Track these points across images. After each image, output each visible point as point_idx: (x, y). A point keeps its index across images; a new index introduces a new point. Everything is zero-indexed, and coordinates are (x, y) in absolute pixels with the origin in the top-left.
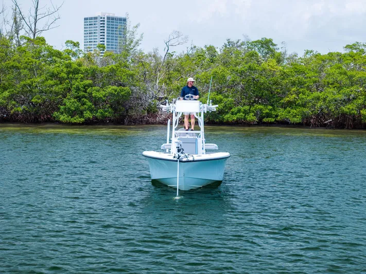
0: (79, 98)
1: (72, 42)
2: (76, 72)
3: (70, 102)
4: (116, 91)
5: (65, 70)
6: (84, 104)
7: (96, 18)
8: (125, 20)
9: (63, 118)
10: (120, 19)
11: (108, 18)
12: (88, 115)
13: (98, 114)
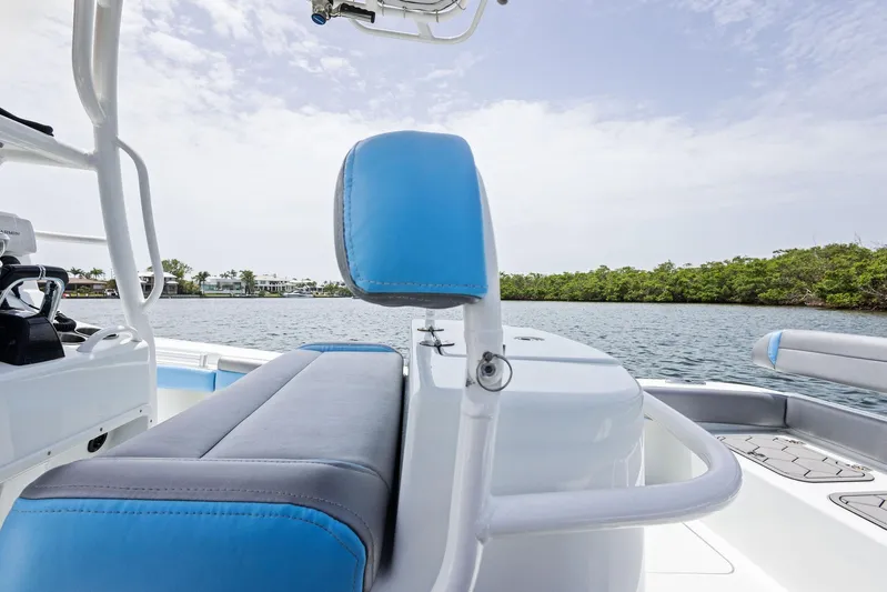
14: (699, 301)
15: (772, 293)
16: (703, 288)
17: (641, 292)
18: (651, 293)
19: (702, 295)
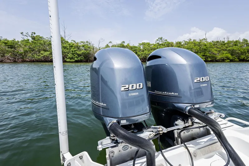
0: (73, 54)
1: (73, 40)
6: (75, 56)
9: (68, 60)
12: (76, 59)
13: (79, 59)
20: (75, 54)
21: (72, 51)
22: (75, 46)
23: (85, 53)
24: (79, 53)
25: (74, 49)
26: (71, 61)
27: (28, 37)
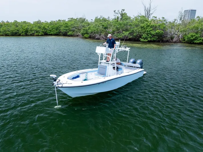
0: (147, 34)
2: (149, 26)
3: (144, 35)
4: (159, 32)
5: (146, 25)
6: (148, 36)
7: (187, 10)
8: (196, 10)
9: (142, 40)
10: (194, 10)
11: (191, 10)
12: (149, 39)
13: (152, 39)
14: (51, 35)
15: (70, 33)
16: (52, 30)
17: (33, 32)
18: (37, 32)
19: (52, 33)
20: (149, 34)
21: (148, 31)
22: (151, 25)
23: (159, 33)
24: (153, 33)
25: (150, 28)
26: (144, 41)
27: (119, 14)
